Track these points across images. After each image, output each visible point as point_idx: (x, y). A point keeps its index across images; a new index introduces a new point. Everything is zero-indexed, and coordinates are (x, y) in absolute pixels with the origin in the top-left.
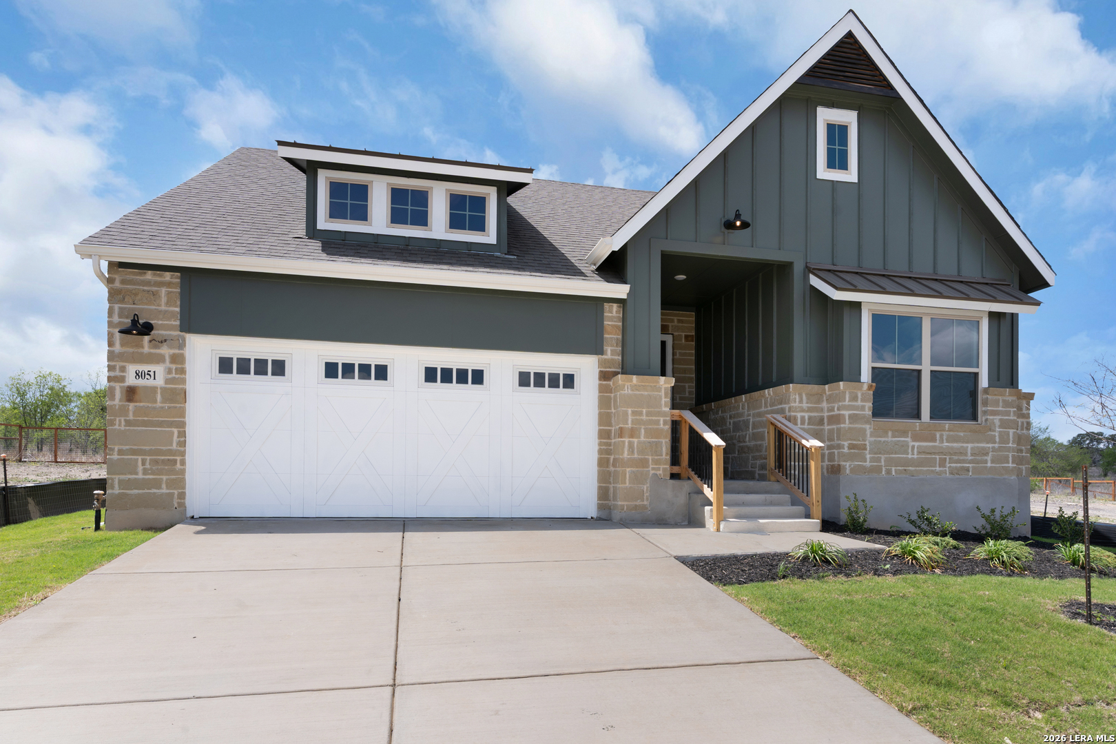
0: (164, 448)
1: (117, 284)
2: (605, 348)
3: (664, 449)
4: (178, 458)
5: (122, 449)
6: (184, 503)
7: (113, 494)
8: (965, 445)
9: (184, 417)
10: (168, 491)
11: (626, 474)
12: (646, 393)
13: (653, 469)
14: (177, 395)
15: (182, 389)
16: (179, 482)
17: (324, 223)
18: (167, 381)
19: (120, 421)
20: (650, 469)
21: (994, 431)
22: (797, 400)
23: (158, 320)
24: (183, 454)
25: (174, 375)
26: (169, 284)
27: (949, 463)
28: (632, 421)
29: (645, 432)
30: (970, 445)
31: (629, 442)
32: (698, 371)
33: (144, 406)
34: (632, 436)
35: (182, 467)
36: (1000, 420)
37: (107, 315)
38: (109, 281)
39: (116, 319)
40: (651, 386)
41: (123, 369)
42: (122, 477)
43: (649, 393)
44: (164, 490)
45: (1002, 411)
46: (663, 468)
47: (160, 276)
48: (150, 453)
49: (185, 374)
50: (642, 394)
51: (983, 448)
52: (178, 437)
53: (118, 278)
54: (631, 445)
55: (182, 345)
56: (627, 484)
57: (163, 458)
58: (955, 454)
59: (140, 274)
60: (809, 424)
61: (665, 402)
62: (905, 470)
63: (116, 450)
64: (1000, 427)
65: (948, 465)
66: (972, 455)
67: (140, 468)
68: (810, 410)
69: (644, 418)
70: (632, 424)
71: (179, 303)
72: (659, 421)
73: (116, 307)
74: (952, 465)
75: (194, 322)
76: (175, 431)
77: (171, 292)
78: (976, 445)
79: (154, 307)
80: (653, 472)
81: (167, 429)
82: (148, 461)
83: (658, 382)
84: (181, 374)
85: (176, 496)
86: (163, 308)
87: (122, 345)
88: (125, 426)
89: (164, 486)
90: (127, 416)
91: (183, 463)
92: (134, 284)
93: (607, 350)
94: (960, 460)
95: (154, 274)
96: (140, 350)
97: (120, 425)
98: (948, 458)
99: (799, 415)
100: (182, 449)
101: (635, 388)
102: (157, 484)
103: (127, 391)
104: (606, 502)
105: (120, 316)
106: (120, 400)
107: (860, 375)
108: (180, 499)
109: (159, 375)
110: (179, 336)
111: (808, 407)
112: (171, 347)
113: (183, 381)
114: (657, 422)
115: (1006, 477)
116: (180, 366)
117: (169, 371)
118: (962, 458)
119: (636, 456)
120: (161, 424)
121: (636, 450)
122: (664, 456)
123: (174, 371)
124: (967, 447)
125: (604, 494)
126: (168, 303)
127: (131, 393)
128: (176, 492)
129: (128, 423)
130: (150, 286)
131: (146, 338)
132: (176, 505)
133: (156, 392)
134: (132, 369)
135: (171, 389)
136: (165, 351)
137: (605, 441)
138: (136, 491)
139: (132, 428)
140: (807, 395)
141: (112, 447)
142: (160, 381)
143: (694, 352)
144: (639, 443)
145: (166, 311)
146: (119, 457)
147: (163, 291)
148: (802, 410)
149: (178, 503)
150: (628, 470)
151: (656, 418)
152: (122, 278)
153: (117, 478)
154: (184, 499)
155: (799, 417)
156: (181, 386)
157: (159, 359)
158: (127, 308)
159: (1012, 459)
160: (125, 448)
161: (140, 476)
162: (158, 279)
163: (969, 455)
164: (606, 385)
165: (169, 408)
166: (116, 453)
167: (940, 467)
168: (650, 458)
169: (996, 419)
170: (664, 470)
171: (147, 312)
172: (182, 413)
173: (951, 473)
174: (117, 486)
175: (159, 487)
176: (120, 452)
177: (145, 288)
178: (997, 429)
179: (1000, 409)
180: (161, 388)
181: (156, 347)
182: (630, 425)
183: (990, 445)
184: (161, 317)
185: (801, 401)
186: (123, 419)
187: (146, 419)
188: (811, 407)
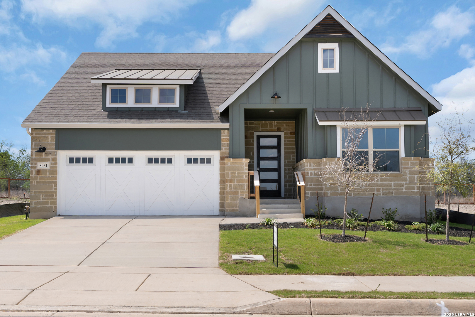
0: (49, 191)
1: (34, 135)
2: (222, 147)
3: (246, 187)
4: (54, 194)
5: (35, 191)
6: (56, 210)
7: (32, 207)
8: (390, 182)
9: (57, 180)
10: (51, 206)
11: (228, 197)
12: (237, 165)
13: (241, 195)
14: (54, 172)
15: (56, 170)
16: (55, 203)
17: (109, 105)
18: (51, 167)
19: (35, 182)
20: (239, 195)
21: (407, 176)
22: (308, 165)
23: (48, 146)
24: (56, 192)
25: (53, 165)
26: (51, 134)
27: (382, 190)
28: (231, 176)
29: (237, 180)
30: (393, 183)
31: (230, 185)
33: (43, 176)
34: (231, 182)
35: (56, 197)
36: (409, 171)
37: (31, 146)
38: (31, 134)
39: (33, 147)
40: (239, 162)
41: (36, 164)
42: (35, 201)
43: (238, 165)
44: (50, 205)
45: (410, 167)
46: (245, 195)
47: (49, 131)
48: (45, 192)
49: (57, 165)
50: (235, 166)
51: (400, 184)
52: (54, 187)
53: (34, 133)
54: (230, 186)
55: (56, 155)
56: (229, 201)
57: (49, 194)
58: (385, 186)
59: (42, 131)
60: (314, 175)
61: (246, 168)
62: (359, 194)
63: (33, 191)
64: (409, 174)
65: (382, 191)
66: (394, 187)
67: (41, 198)
68: (315, 169)
69: (236, 175)
70: (231, 178)
71: (55, 140)
72: (243, 176)
73: (34, 143)
74: (383, 191)
75: (60, 146)
76: (54, 185)
77: (52, 136)
78: (397, 182)
79: (46, 142)
80: (241, 196)
81: (51, 184)
82: (44, 195)
83: (242, 161)
84: (56, 165)
85: (53, 207)
86: (50, 142)
87: (36, 156)
88: (36, 183)
89: (49, 204)
90: (37, 180)
91: (56, 196)
92: (40, 135)
93: (223, 148)
94: (388, 189)
95: (47, 131)
96: (42, 157)
97: (34, 183)
98: (381, 188)
99: (310, 172)
100: (56, 191)
101: (232, 163)
102: (47, 203)
103: (37, 171)
104: (223, 208)
105: (35, 146)
106: (35, 175)
107: (337, 154)
108: (55, 208)
109: (48, 165)
110: (55, 151)
111: (314, 168)
112: (52, 156)
113: (56, 167)
114: (243, 177)
115: (413, 196)
116: (55, 162)
117: (52, 164)
118: (389, 188)
119: (233, 190)
120: (49, 182)
121: (233, 188)
122: (246, 190)
123: (53, 164)
124: (392, 183)
125: (222, 205)
126: (51, 140)
127: (38, 172)
128: (53, 206)
129: (37, 182)
130: (45, 135)
131: (44, 153)
132: (53, 211)
133: (47, 171)
134: (39, 164)
135: (52, 170)
136: (50, 157)
137: (222, 184)
138: (40, 206)
139: (38, 184)
140: (313, 163)
141: (32, 191)
142: (48, 168)
144: (234, 185)
145: (50, 143)
146: (34, 194)
147: (50, 136)
148: (311, 170)
149: (54, 210)
150: (229, 195)
151: (242, 175)
152: (35, 133)
153: (33, 201)
154: (56, 208)
155: (310, 173)
156: (55, 169)
157: (48, 160)
158: (37, 143)
159: (417, 188)
160: (36, 191)
161: (41, 200)
162: (48, 132)
163: (393, 186)
164: (222, 162)
165: (51, 177)
166: (33, 193)
167: (377, 192)
168: (239, 190)
169: (408, 171)
170: (246, 195)
171: (44, 143)
172: (56, 179)
173: (383, 194)
174: (33, 204)
175: (48, 204)
176: (35, 192)
177: (43, 136)
178: (408, 175)
179: (410, 166)
180: (49, 170)
181: (47, 156)
182: (230, 178)
183: (404, 182)
184: (49, 145)
185: (310, 166)
186: (35, 181)
187: (43, 181)
188: (315, 168)
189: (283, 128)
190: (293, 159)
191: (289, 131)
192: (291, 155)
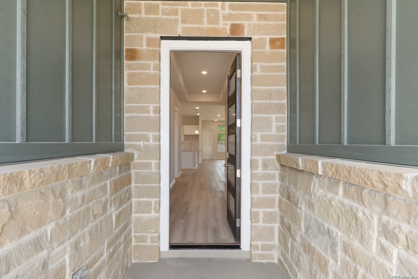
32: (292, 95)
143: (285, 64)
189: (249, 26)
190: (279, 129)
191: (268, 38)
192: (274, 116)
